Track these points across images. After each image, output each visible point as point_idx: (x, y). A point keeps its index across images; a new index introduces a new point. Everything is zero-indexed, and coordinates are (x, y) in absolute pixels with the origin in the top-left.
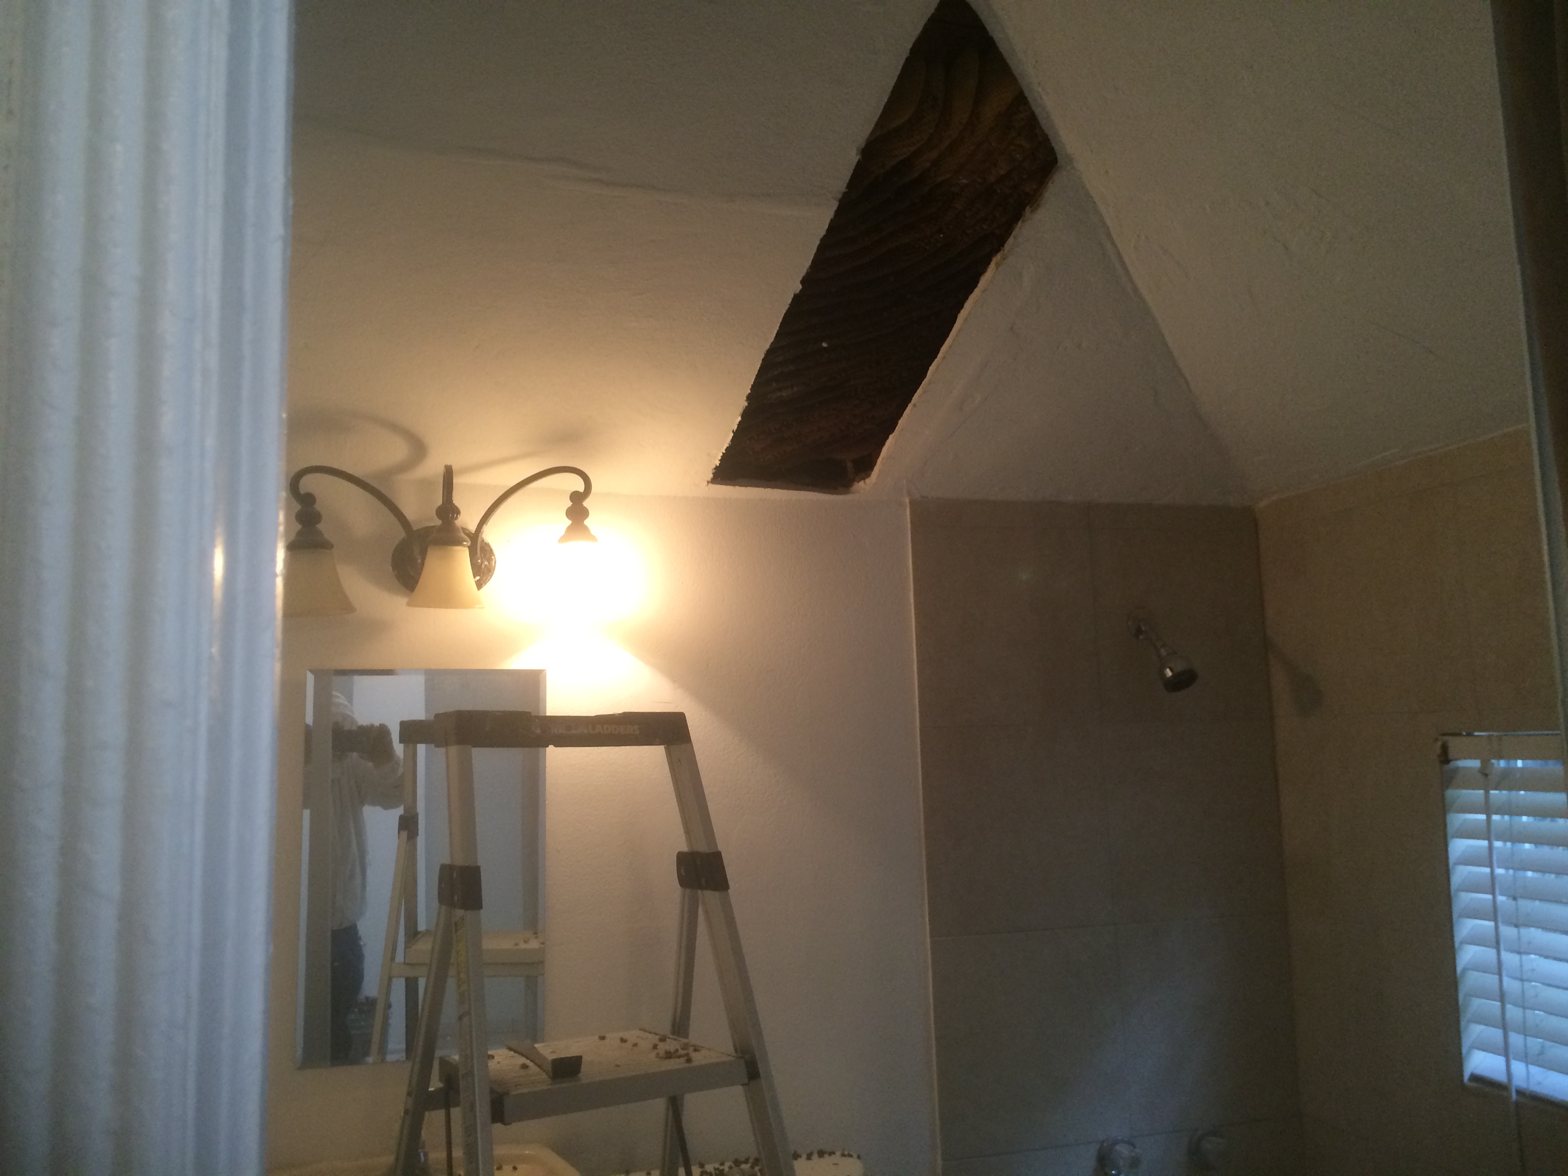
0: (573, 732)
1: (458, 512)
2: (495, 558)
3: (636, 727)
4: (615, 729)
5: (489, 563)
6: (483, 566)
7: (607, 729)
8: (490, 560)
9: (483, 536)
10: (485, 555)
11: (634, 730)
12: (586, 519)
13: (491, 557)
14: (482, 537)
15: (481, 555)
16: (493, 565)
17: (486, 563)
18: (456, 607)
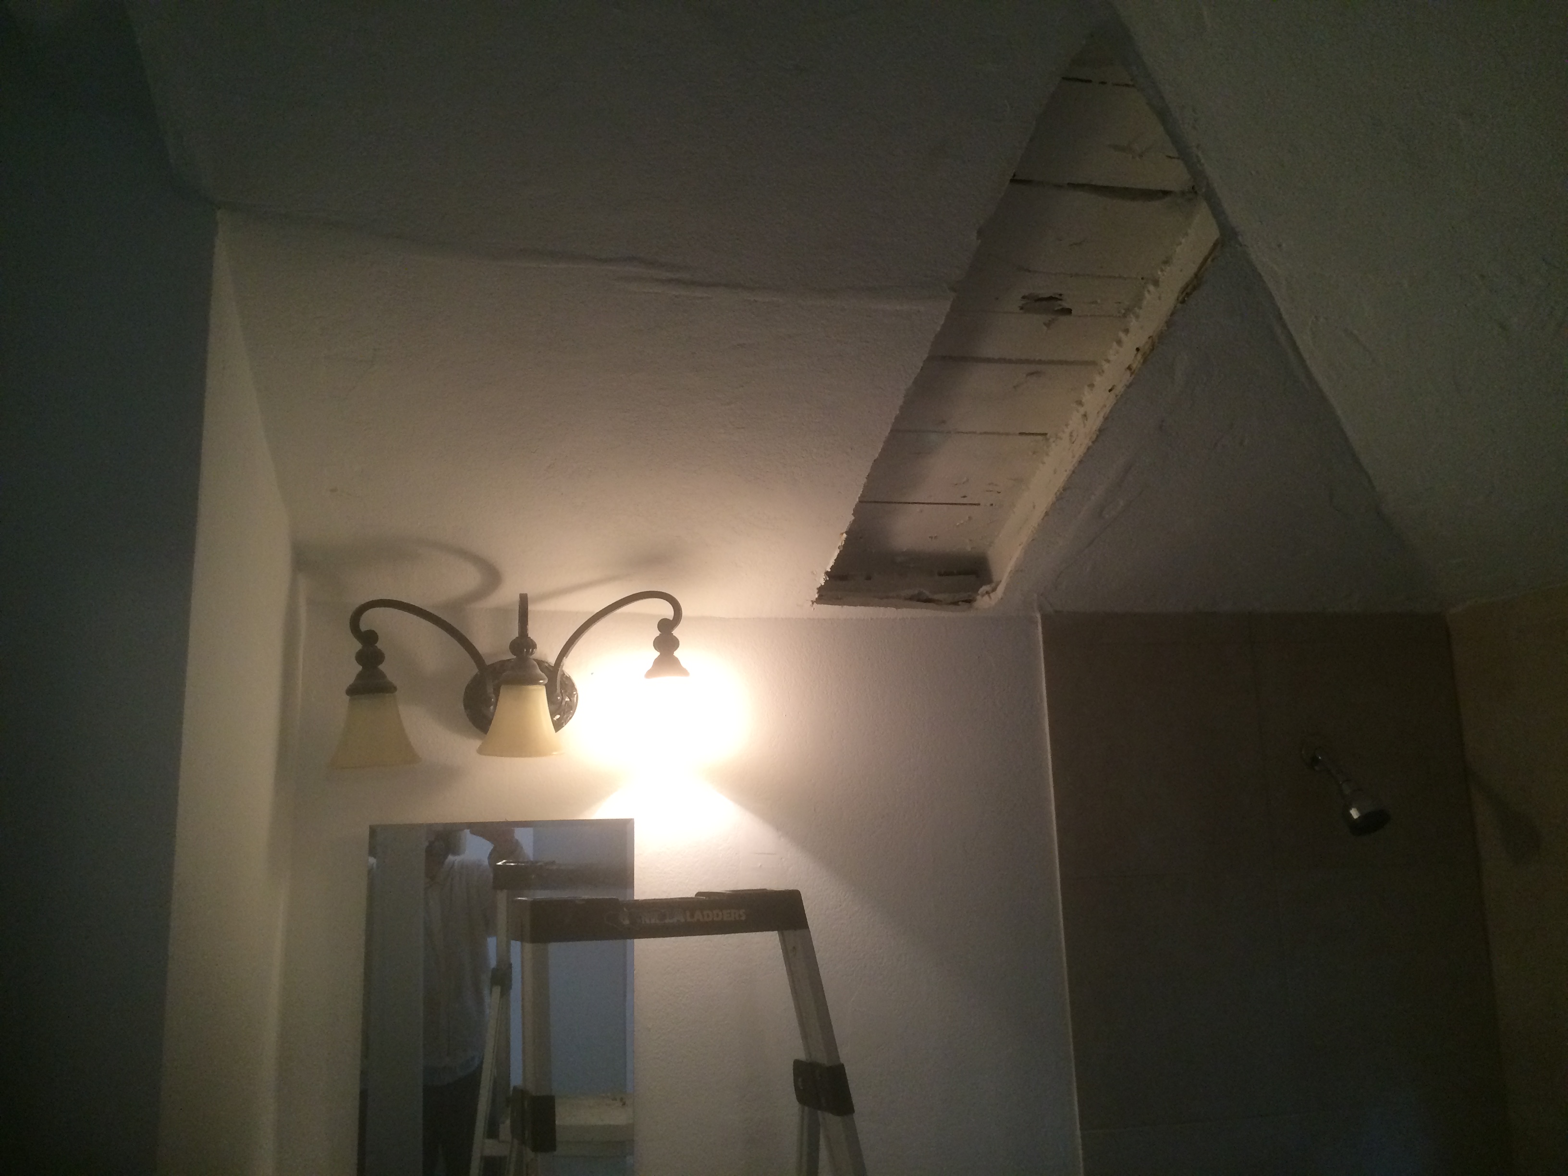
0: (667, 921)
1: (534, 646)
2: (577, 694)
3: (742, 911)
4: (718, 916)
5: (570, 700)
6: (564, 703)
7: (708, 916)
8: (571, 696)
9: (564, 669)
10: (566, 692)
11: (740, 916)
12: (676, 650)
13: (573, 692)
14: (563, 671)
15: (561, 691)
16: (575, 701)
17: (567, 699)
18: (530, 756)
